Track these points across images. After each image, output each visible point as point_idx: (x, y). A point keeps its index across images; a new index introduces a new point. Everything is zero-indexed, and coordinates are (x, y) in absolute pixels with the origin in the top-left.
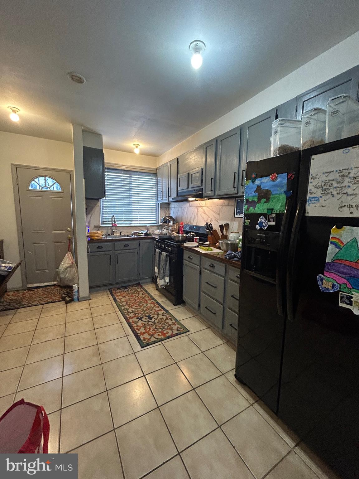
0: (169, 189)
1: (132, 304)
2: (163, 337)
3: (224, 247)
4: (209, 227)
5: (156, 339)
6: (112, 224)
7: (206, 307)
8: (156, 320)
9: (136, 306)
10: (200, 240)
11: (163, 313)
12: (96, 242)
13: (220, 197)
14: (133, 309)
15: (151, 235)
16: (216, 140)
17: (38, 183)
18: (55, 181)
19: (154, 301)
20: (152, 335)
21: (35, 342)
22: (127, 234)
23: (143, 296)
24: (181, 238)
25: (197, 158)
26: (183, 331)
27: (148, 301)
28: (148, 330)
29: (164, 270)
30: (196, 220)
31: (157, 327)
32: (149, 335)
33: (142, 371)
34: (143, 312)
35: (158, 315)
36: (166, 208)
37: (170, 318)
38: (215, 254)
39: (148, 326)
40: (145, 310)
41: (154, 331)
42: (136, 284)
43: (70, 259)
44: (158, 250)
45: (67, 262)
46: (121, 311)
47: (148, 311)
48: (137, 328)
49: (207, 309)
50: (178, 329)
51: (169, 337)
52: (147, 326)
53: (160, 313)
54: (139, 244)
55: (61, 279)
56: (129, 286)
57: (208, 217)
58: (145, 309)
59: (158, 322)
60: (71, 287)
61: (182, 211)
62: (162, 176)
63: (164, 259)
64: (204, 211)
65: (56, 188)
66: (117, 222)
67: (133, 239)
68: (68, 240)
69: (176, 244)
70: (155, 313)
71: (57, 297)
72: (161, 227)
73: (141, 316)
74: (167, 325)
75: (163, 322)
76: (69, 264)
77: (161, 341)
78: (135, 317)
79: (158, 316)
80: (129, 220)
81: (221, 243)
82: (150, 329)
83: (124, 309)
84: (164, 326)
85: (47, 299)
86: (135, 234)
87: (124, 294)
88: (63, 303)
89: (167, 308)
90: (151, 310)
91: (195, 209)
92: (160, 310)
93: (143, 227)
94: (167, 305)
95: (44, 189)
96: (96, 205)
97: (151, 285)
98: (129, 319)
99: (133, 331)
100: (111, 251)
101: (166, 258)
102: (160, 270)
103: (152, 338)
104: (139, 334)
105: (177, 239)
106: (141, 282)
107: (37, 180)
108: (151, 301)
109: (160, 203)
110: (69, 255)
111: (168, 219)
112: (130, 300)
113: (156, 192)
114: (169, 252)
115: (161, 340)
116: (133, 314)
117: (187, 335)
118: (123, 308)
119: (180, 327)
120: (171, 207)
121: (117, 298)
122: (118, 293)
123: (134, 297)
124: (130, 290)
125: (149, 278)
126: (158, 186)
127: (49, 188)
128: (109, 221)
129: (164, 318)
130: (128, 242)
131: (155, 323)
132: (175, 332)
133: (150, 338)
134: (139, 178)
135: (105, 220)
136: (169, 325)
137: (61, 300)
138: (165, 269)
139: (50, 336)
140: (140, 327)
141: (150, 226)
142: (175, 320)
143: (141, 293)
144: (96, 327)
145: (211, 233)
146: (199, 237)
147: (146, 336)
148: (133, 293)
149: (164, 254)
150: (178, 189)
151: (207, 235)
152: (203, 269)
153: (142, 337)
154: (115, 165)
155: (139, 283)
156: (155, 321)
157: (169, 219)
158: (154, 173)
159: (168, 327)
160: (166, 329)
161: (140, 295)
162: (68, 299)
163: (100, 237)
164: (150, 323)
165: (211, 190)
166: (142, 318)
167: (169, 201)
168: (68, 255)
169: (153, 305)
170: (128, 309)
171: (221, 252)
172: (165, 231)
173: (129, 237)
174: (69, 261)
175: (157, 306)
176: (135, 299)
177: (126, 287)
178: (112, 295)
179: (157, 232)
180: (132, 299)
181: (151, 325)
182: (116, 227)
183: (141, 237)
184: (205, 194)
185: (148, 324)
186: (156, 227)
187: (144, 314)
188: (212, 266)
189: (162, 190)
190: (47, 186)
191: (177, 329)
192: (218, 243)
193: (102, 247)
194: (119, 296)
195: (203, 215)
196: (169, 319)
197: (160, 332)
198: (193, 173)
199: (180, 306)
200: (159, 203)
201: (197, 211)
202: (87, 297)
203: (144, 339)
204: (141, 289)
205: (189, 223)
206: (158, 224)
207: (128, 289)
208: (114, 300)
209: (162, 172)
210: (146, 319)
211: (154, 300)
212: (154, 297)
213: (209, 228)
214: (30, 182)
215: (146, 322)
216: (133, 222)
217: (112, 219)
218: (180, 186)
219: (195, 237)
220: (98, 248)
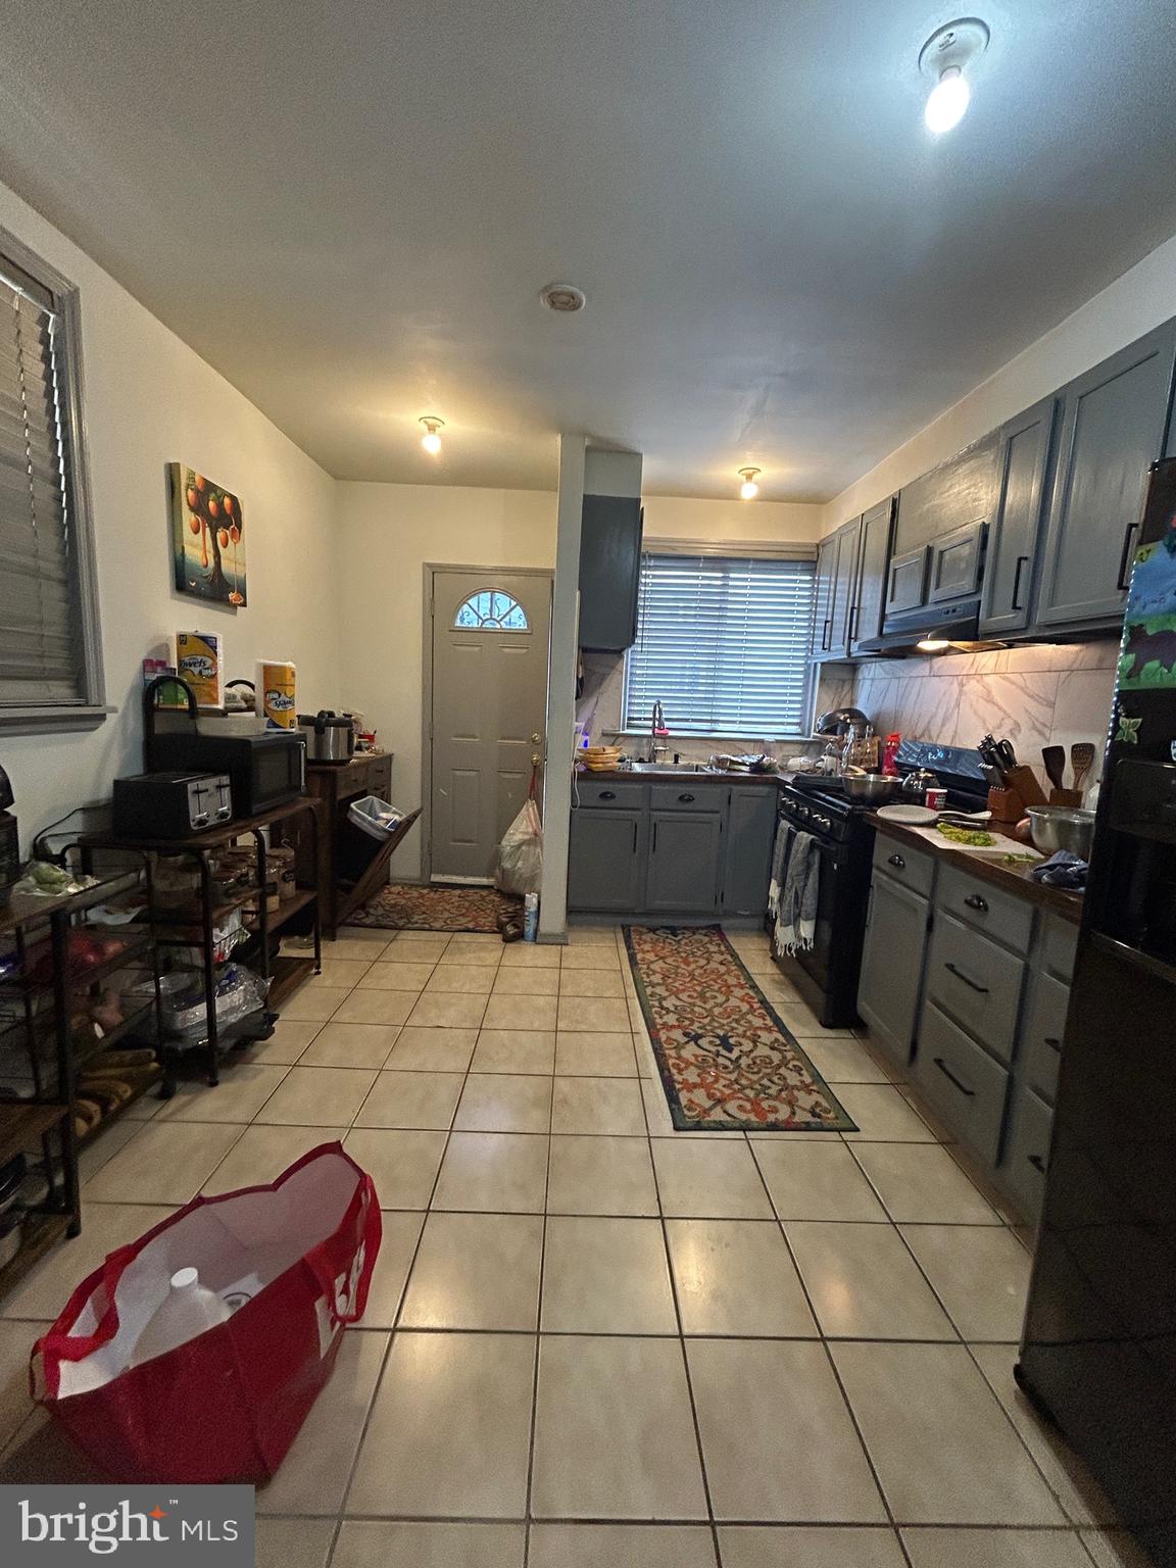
0: (855, 610)
1: (681, 987)
2: (753, 1118)
3: (1050, 837)
4: (997, 756)
5: (729, 1119)
6: (654, 727)
7: (939, 1062)
8: (744, 1058)
9: (689, 996)
10: (951, 801)
11: (777, 1040)
12: (598, 780)
13: (1052, 633)
14: (678, 1003)
15: (775, 772)
16: (1056, 404)
17: (476, 609)
18: (514, 603)
19: (752, 994)
20: (720, 1102)
21: (416, 1020)
22: (695, 763)
23: (723, 969)
24: (873, 790)
25: (968, 488)
26: (833, 1121)
27: (732, 989)
28: (710, 1080)
29: (796, 893)
30: (953, 728)
31: (744, 1082)
32: (710, 1096)
33: (658, 1199)
34: (706, 1021)
35: (755, 1042)
36: (844, 681)
37: (796, 1063)
38: (998, 861)
39: (713, 1069)
40: (716, 1013)
41: (730, 1091)
42: (707, 927)
43: (531, 821)
44: (785, 824)
45: (522, 828)
46: (643, 998)
47: (725, 1022)
48: (678, 1065)
49: (943, 1069)
50: (818, 1110)
51: (774, 1127)
52: (710, 1067)
53: (766, 1037)
54: (730, 797)
55: (504, 871)
56: (684, 928)
57: (1002, 714)
58: (717, 1011)
59: (749, 1066)
60: (521, 899)
61: (901, 692)
62: (834, 570)
63: (800, 856)
64: (989, 692)
65: (518, 620)
66: (667, 724)
67: (710, 779)
68: (531, 770)
69: (849, 807)
70: (748, 1033)
71: (487, 921)
72: (814, 747)
73: (700, 1031)
74: (778, 1085)
75: (769, 1071)
76: (527, 833)
77: (744, 1131)
78: (679, 1027)
79: (755, 1046)
80: (709, 718)
81: (1034, 819)
82: (716, 1081)
83: (651, 996)
84: (769, 1084)
85: (463, 920)
86: (720, 763)
87: (663, 948)
88: (499, 937)
89: (794, 1029)
90: (737, 1021)
91: (952, 683)
92: (769, 1030)
93: (752, 744)
94: (796, 1020)
95: (487, 625)
96: (613, 668)
97: (756, 939)
98: (658, 1030)
99: (663, 1068)
100: (638, 809)
101: (809, 853)
102: (786, 890)
103: (718, 1109)
104: (679, 1083)
105: (855, 791)
106: (725, 923)
107: (473, 602)
108: (743, 992)
109: (822, 664)
110: (531, 809)
111: (842, 718)
112: (677, 974)
113: (810, 626)
114: (822, 833)
115: (745, 1127)
116: (677, 1016)
117: (845, 1142)
118: (649, 990)
119: (825, 1104)
120: (860, 677)
121: (639, 956)
122: (645, 942)
123: (693, 966)
124: (683, 942)
125: (752, 916)
126: (816, 604)
127: (498, 622)
128: (645, 719)
129: (776, 1057)
130: (691, 789)
131: (739, 1066)
132: (802, 1117)
133: (711, 1109)
134: (753, 580)
135: (635, 716)
136: (786, 1087)
137: (496, 929)
138: (800, 893)
139: (450, 1016)
140: (688, 1064)
141: (777, 741)
142: (812, 1076)
143: (718, 957)
144: (561, 1026)
145: (1004, 778)
146: (946, 791)
147: (700, 1097)
148: (693, 953)
149: (804, 837)
150: (887, 612)
151: (986, 785)
152: (940, 912)
153: (684, 1097)
154: (677, 545)
155: (719, 925)
156: (739, 1058)
157: (846, 719)
158: (809, 561)
159: (781, 1090)
160: (771, 1095)
161: (713, 965)
162: (511, 930)
163: (610, 764)
164: (721, 1060)
165: (1015, 607)
166: (701, 1036)
167: (849, 654)
168: (528, 810)
169: (748, 1007)
170: (665, 999)
171: (1028, 857)
172: (827, 761)
173: (699, 773)
174: (527, 827)
175: (760, 1011)
176: (691, 974)
177: (673, 931)
178: (629, 947)
179: (799, 762)
180: (683, 969)
181: (726, 1067)
182: (665, 737)
183: (741, 774)
184: (986, 622)
185: (714, 1060)
186: (800, 747)
187: (709, 1028)
188: (978, 905)
189: (829, 619)
190: (495, 616)
191: (812, 1108)
192: (1025, 820)
193: (613, 797)
194: (646, 952)
195: (983, 708)
196: (790, 1066)
197: (748, 1099)
198: (948, 546)
199: (844, 1033)
200: (816, 664)
201: (961, 693)
202: (558, 935)
203: (691, 1105)
204: (719, 945)
205: (923, 735)
206: (809, 736)
207: (680, 937)
208: (630, 961)
209: (836, 553)
210: (711, 1042)
211: (756, 993)
212: (759, 981)
213: (994, 759)
214: (458, 608)
215: (710, 1055)
216: (721, 727)
217: (655, 711)
218: (892, 600)
219: (928, 790)
220: (604, 796)
